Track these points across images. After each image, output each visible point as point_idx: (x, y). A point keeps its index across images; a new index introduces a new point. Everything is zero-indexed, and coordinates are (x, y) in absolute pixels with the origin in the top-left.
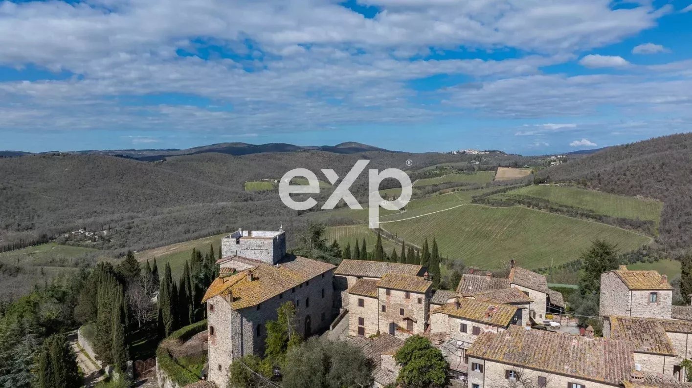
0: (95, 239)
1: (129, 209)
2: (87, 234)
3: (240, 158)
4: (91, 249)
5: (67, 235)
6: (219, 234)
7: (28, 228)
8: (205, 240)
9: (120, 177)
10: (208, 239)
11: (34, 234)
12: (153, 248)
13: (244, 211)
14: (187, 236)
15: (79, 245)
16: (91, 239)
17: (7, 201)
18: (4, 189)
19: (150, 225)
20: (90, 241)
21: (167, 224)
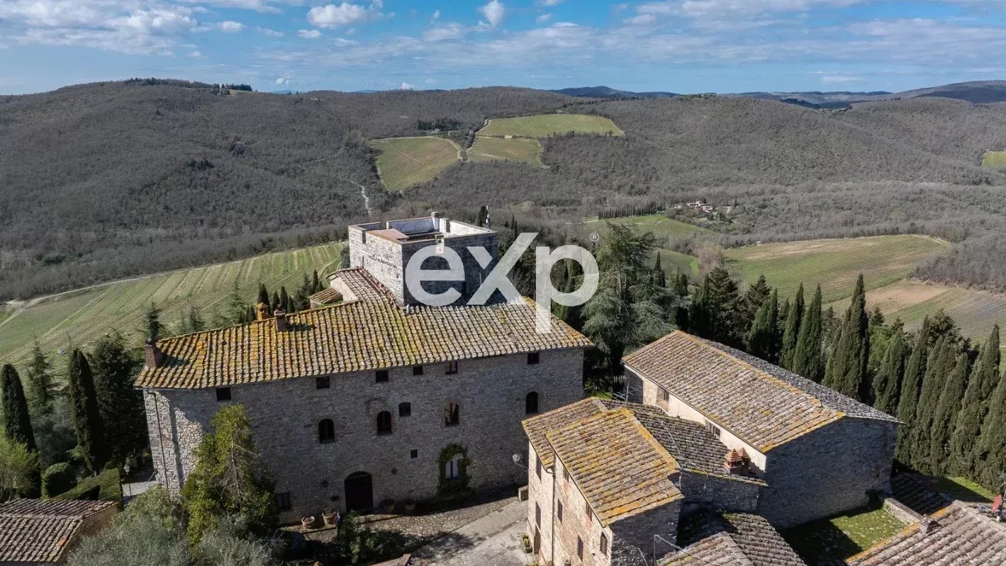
0: (713, 216)
1: (777, 180)
2: (704, 208)
3: (987, 107)
4: (702, 229)
5: (679, 207)
6: (895, 234)
7: (641, 193)
8: (867, 241)
9: (775, 130)
10: (873, 240)
11: (645, 200)
12: (786, 241)
13: (961, 200)
14: (844, 230)
15: (690, 222)
16: (707, 215)
17: (626, 156)
18: (627, 140)
19: (794, 206)
20: (706, 219)
21: (820, 207)
